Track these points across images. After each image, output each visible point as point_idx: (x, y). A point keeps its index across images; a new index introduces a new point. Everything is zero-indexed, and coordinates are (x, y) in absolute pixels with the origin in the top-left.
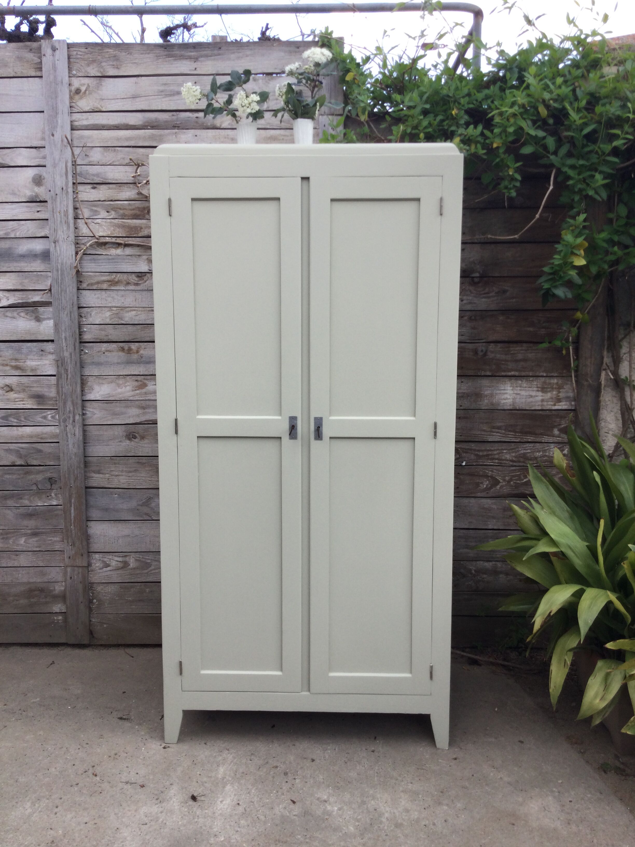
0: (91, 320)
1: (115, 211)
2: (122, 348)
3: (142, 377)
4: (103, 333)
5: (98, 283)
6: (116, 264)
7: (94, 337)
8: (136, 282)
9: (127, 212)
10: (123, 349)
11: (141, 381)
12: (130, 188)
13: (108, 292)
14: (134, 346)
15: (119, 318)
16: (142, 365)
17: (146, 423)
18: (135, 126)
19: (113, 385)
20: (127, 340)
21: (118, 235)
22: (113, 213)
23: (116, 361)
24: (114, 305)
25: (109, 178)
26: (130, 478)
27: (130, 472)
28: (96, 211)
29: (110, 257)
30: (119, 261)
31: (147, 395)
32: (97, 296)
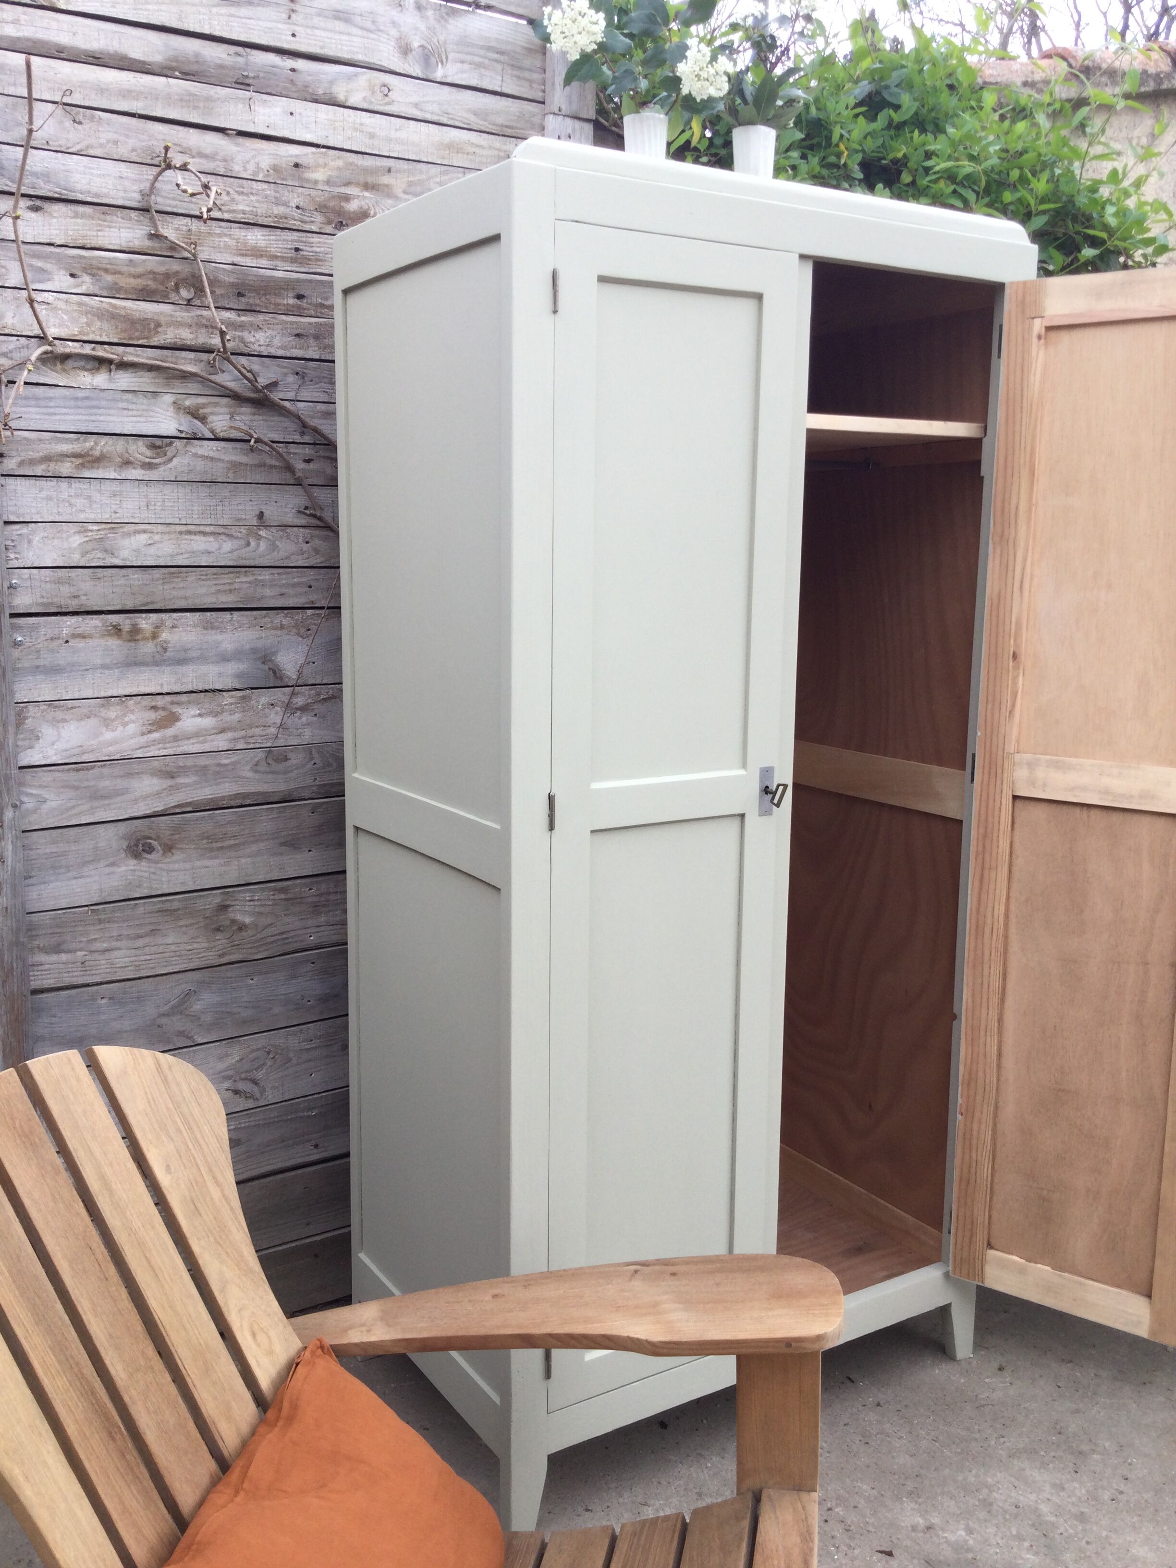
0: (30, 557)
1: (93, 275)
2: (115, 627)
3: (168, 698)
4: (65, 590)
5: (47, 459)
6: (94, 411)
7: (40, 601)
8: (147, 460)
9: (124, 282)
10: (117, 630)
11: (164, 709)
12: (130, 219)
13: (76, 484)
14: (146, 622)
15: (106, 551)
16: (167, 669)
17: (178, 810)
18: (144, 63)
19: (93, 722)
20: (130, 606)
21: (98, 339)
22: (87, 278)
23: (99, 662)
24: (91, 517)
25: (78, 187)
26: (138, 952)
27: (139, 937)
28: (43, 270)
29: (80, 394)
30: (103, 403)
31: (180, 743)
32: (44, 494)
